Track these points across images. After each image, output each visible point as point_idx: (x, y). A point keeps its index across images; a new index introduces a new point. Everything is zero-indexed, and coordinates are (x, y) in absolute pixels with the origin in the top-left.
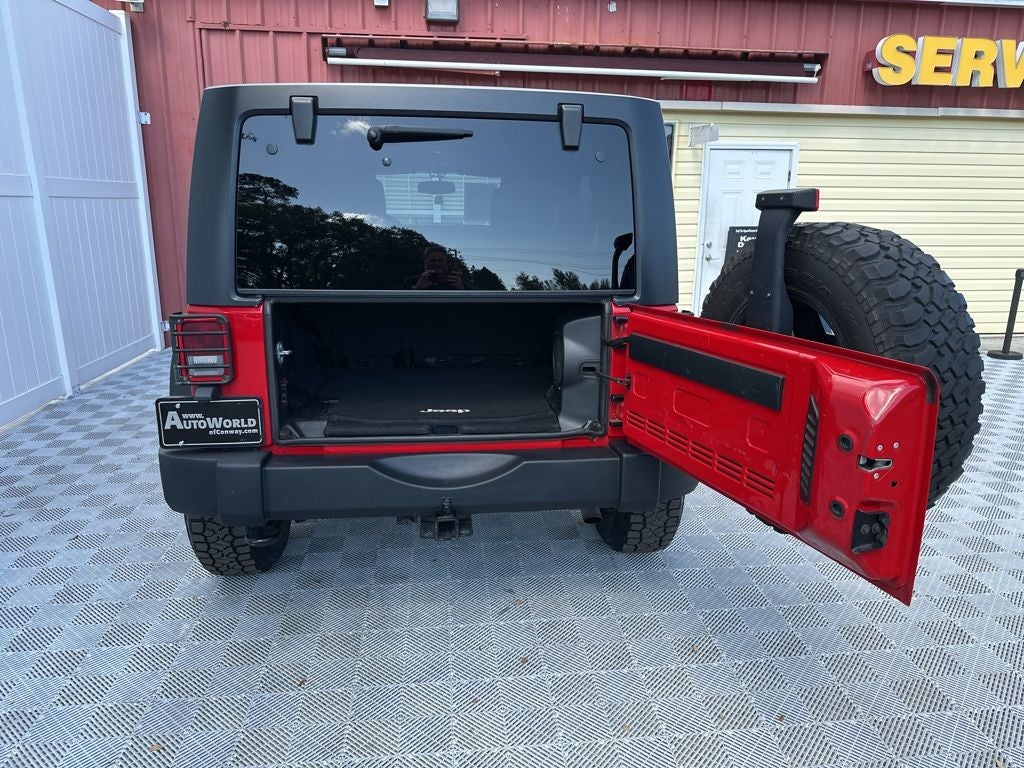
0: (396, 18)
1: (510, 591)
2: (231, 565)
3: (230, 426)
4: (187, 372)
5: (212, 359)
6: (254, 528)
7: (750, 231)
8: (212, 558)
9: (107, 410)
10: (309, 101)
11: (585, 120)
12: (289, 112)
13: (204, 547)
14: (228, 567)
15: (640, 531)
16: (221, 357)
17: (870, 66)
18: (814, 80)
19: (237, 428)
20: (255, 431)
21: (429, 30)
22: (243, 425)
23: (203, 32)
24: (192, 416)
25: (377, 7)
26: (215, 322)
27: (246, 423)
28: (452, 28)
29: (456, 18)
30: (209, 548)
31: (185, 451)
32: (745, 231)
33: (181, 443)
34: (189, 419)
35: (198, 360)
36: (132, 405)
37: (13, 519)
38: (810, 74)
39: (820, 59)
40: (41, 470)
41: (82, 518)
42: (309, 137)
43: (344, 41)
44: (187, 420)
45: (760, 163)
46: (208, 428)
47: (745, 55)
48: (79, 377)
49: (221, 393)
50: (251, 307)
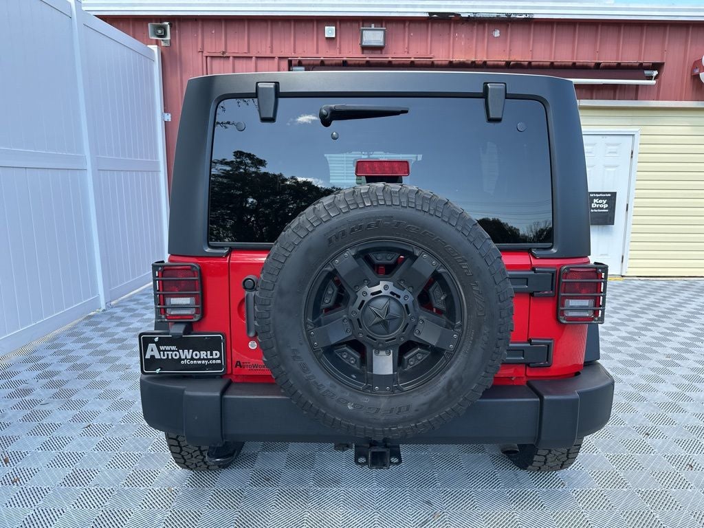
0: (340, 46)
1: (428, 503)
2: (198, 465)
3: (198, 357)
4: (165, 312)
5: (186, 301)
6: (214, 448)
7: (601, 195)
8: (184, 459)
9: (127, 321)
10: (272, 86)
11: (508, 96)
12: (255, 95)
13: (178, 450)
14: (196, 465)
15: (545, 456)
16: (193, 299)
17: (697, 71)
18: (653, 82)
19: (204, 359)
20: (219, 361)
21: (363, 53)
22: (209, 357)
23: (208, 58)
24: (168, 348)
25: (327, 38)
26: (189, 269)
27: (211, 354)
28: (379, 52)
29: (382, 44)
30: (181, 450)
31: (161, 377)
32: (597, 195)
33: (158, 371)
34: (165, 350)
35: (175, 301)
36: (145, 317)
37: (47, 408)
38: (650, 78)
39: (658, 66)
40: (74, 367)
41: (96, 409)
42: (272, 116)
43: (303, 63)
44: (164, 351)
45: (608, 145)
46: (180, 359)
47: (598, 65)
48: (110, 296)
49: (192, 329)
50: (219, 257)
